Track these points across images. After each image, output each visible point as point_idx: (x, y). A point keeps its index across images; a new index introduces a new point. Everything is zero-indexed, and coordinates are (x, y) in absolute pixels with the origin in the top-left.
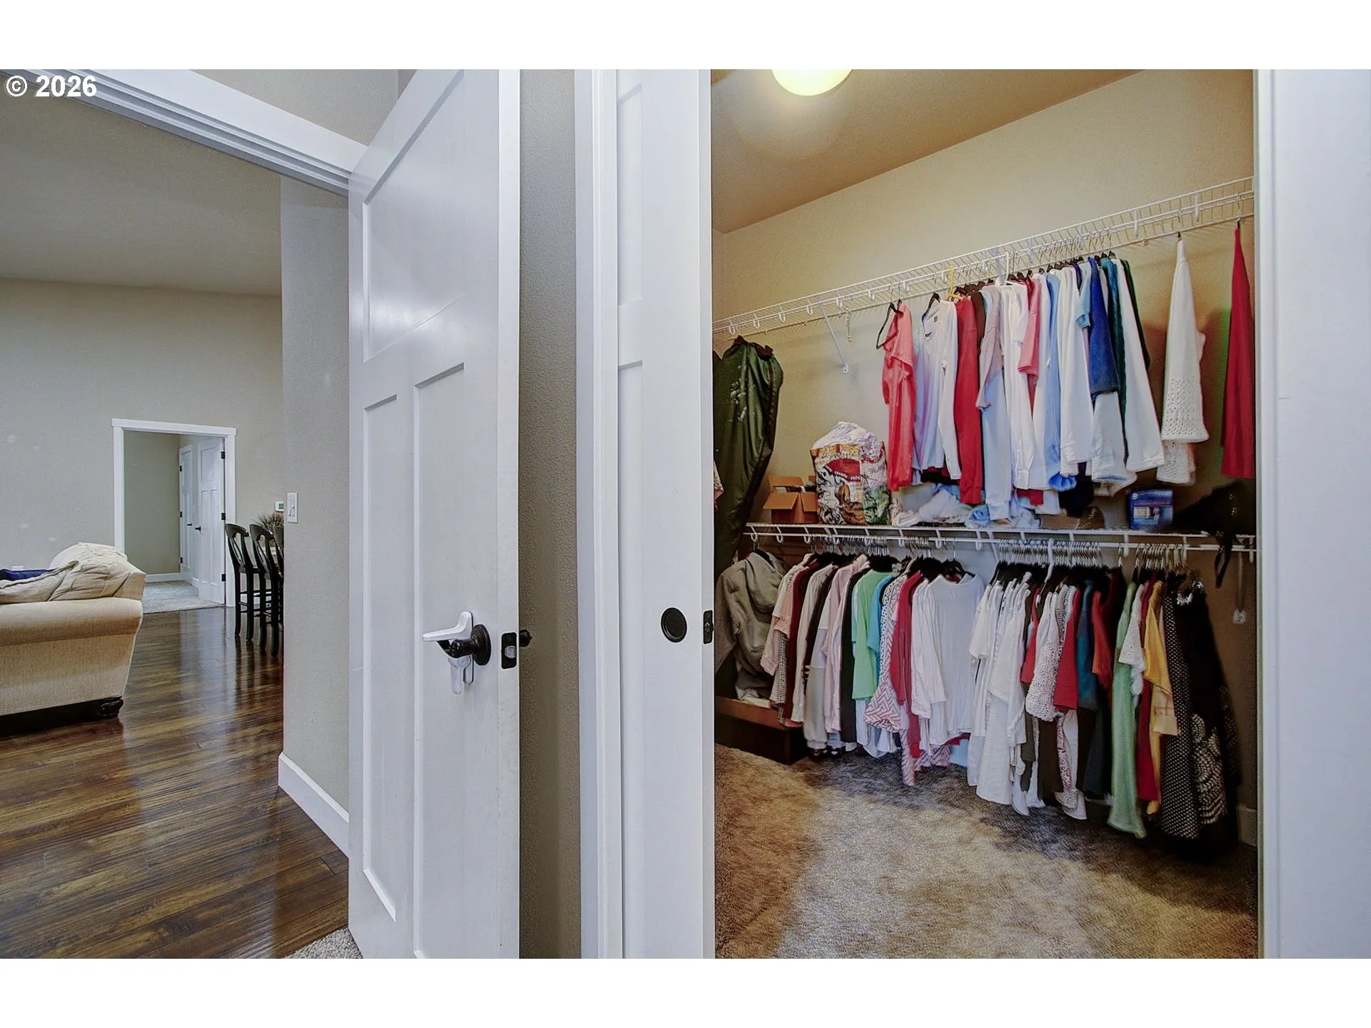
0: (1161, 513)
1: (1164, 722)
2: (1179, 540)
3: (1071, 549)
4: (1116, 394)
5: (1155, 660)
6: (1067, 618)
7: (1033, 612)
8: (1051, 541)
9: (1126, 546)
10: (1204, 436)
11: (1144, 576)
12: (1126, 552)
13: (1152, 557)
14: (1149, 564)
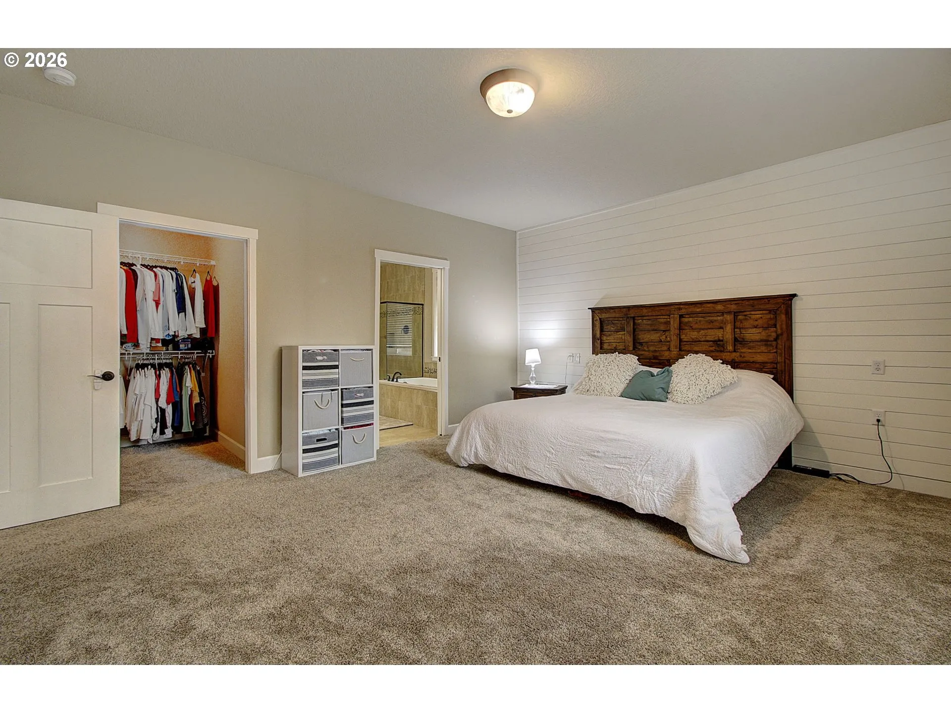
0: (187, 346)
1: (196, 400)
2: (194, 353)
3: (163, 357)
4: (184, 313)
5: (195, 385)
6: (169, 377)
7: (158, 377)
8: (156, 355)
9: (180, 356)
10: (204, 326)
11: (188, 364)
12: (179, 357)
13: (188, 358)
14: (186, 360)
